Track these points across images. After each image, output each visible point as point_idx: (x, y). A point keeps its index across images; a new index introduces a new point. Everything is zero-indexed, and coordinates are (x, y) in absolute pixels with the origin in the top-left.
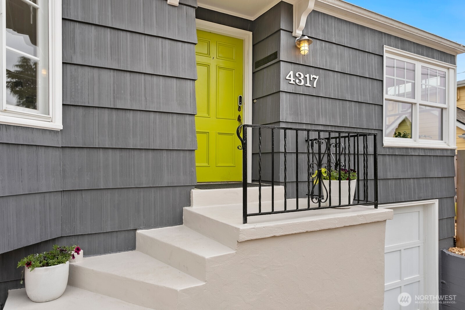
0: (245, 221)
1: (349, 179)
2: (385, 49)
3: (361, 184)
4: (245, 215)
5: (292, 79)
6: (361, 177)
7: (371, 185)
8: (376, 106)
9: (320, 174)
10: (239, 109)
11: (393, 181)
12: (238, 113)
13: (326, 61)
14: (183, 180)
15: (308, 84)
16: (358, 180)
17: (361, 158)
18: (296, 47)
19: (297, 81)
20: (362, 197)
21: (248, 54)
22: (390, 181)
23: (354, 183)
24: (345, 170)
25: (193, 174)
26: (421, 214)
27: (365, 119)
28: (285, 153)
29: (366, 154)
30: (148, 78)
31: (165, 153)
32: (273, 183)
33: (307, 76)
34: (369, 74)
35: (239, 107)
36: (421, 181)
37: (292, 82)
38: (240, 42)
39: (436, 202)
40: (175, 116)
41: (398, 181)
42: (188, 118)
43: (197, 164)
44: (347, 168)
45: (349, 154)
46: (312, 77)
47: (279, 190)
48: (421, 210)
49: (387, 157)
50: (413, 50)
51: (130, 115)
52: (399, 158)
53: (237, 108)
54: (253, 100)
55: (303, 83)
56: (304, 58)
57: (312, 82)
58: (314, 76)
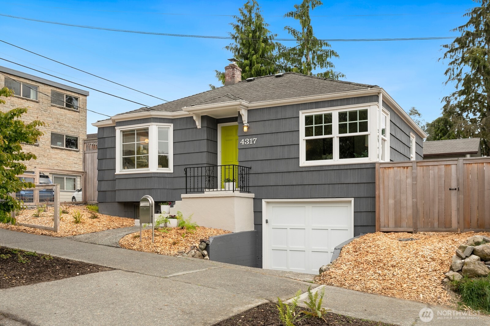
2: (301, 113)
5: (243, 142)
11: (310, 186)
13: (262, 130)
15: (251, 143)
19: (246, 143)
22: (306, 186)
27: (286, 154)
33: (251, 139)
34: (289, 130)
36: (336, 186)
37: (243, 144)
39: (352, 199)
41: (314, 186)
46: (253, 139)
49: (304, 172)
55: (248, 143)
56: (245, 133)
57: (253, 142)
58: (255, 139)
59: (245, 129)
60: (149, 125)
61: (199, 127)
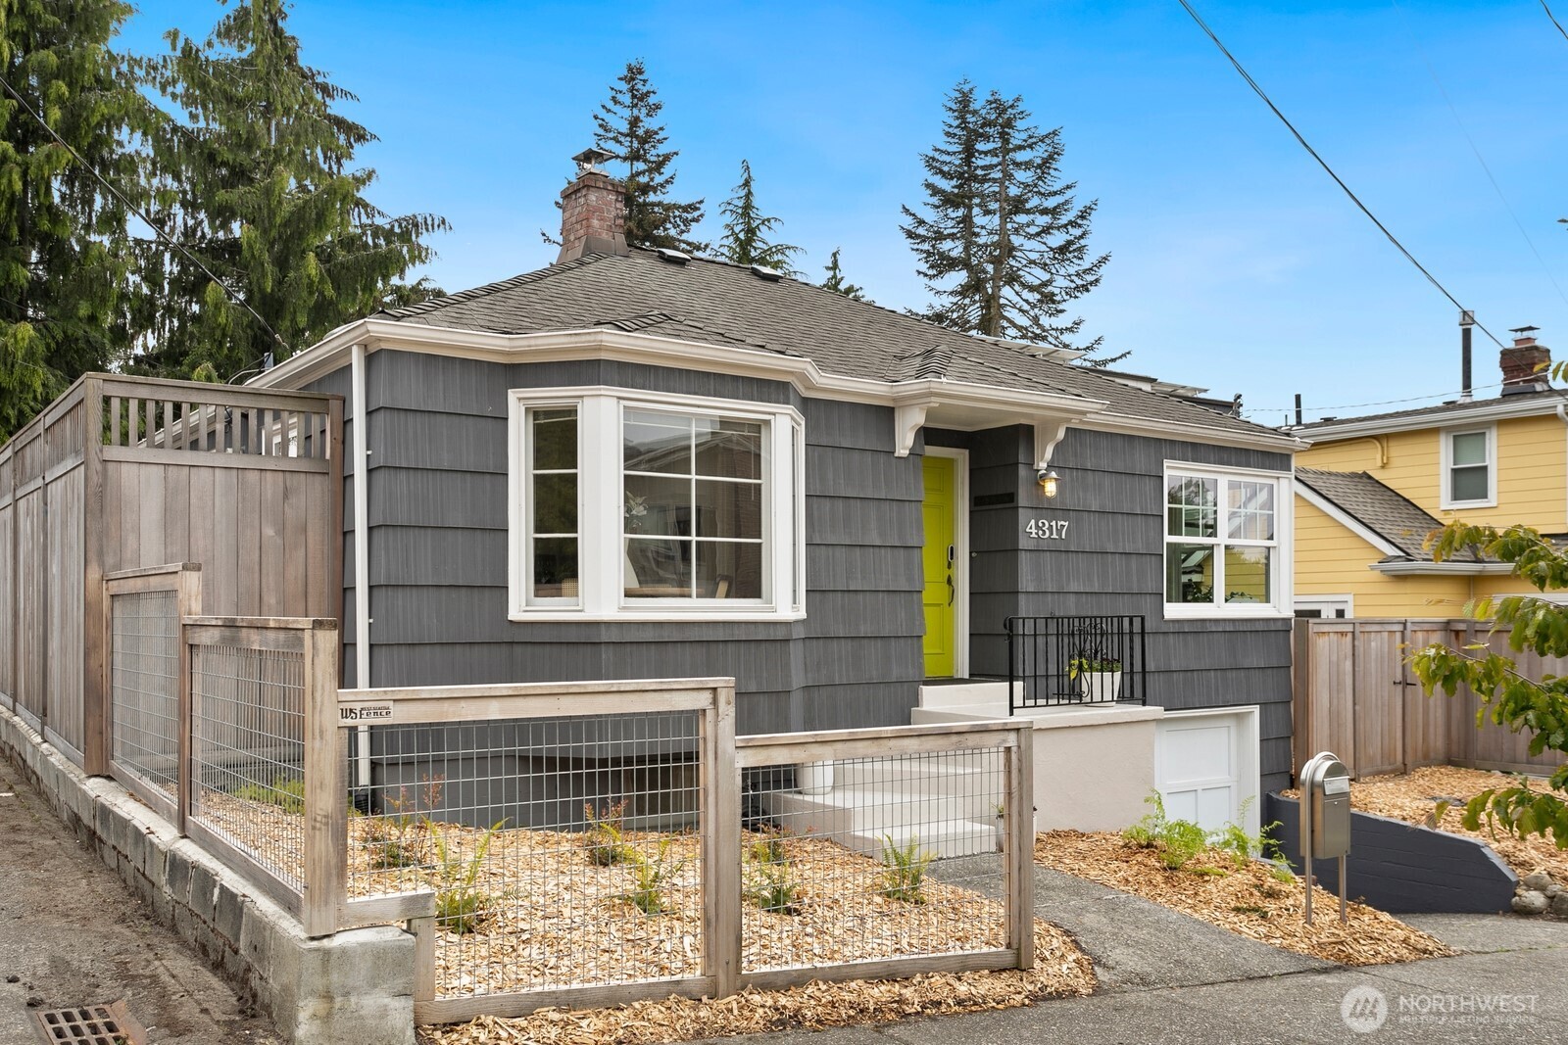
0: (1011, 714)
1: (1113, 671)
2: (1165, 465)
3: (1127, 678)
4: (1012, 708)
5: (1034, 531)
6: (1127, 669)
7: (1138, 679)
8: (1153, 557)
9: (1081, 666)
10: (949, 566)
11: (1181, 674)
12: (947, 572)
13: (1079, 499)
14: (911, 674)
15: (1055, 536)
16: (1123, 674)
17: (1127, 639)
18: (1038, 484)
19: (1041, 532)
20: (1127, 693)
21: (963, 483)
22: (1175, 675)
23: (1118, 675)
24: (1107, 659)
25: (921, 666)
26: (1233, 730)
27: (1135, 579)
28: (1024, 635)
29: (1131, 633)
30: (877, 550)
31: (893, 640)
32: (1011, 678)
33: (1053, 523)
34: (1142, 509)
35: (949, 563)
36: (1229, 674)
37: (1034, 535)
38: (950, 463)
39: (1256, 709)
40: (902, 595)
41: (1189, 674)
42: (915, 595)
43: (925, 651)
44: (1110, 657)
45: (1112, 633)
46: (1059, 523)
47: (1018, 685)
48: (1232, 723)
49: (1171, 636)
50: (1212, 459)
51: (860, 596)
52: (1190, 638)
53: (946, 564)
54: (971, 553)
55: (1047, 534)
56: (1049, 499)
57: (1059, 532)
58: (1063, 523)
59: (1051, 488)
60: (774, 414)
61: (902, 451)
